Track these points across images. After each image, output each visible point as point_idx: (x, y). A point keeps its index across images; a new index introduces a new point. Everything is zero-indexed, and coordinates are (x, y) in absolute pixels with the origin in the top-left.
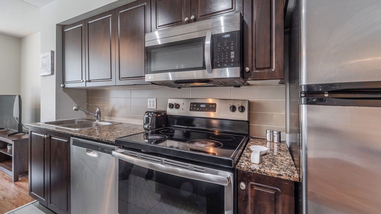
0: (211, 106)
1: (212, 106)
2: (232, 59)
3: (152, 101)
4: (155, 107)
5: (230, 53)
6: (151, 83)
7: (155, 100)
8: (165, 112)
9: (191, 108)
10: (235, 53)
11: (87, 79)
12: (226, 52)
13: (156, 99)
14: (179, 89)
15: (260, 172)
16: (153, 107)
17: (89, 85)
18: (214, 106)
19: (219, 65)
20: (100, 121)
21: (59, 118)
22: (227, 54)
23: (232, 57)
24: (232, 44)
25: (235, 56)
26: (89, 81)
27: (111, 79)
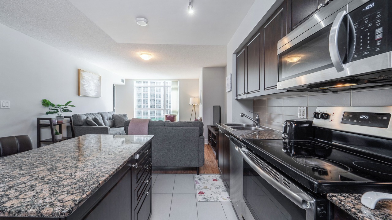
0: (379, 118)
1: (382, 118)
2: (378, 40)
3: (302, 110)
4: (305, 117)
5: (374, 32)
6: (286, 91)
7: (305, 108)
8: (311, 123)
9: (345, 120)
10: (383, 30)
11: (247, 92)
12: (367, 32)
13: (307, 108)
14: (335, 95)
15: (356, 216)
16: (304, 117)
17: (249, 96)
18: (385, 118)
19: (356, 56)
20: (260, 127)
21: (234, 122)
22: (369, 36)
23: (379, 37)
24: (379, 16)
25: (383, 35)
26: (248, 93)
27: (259, 89)
